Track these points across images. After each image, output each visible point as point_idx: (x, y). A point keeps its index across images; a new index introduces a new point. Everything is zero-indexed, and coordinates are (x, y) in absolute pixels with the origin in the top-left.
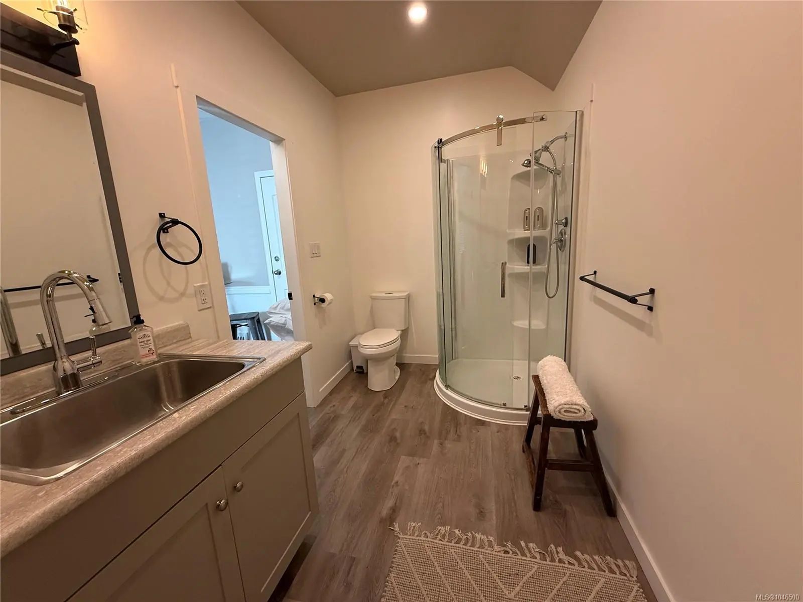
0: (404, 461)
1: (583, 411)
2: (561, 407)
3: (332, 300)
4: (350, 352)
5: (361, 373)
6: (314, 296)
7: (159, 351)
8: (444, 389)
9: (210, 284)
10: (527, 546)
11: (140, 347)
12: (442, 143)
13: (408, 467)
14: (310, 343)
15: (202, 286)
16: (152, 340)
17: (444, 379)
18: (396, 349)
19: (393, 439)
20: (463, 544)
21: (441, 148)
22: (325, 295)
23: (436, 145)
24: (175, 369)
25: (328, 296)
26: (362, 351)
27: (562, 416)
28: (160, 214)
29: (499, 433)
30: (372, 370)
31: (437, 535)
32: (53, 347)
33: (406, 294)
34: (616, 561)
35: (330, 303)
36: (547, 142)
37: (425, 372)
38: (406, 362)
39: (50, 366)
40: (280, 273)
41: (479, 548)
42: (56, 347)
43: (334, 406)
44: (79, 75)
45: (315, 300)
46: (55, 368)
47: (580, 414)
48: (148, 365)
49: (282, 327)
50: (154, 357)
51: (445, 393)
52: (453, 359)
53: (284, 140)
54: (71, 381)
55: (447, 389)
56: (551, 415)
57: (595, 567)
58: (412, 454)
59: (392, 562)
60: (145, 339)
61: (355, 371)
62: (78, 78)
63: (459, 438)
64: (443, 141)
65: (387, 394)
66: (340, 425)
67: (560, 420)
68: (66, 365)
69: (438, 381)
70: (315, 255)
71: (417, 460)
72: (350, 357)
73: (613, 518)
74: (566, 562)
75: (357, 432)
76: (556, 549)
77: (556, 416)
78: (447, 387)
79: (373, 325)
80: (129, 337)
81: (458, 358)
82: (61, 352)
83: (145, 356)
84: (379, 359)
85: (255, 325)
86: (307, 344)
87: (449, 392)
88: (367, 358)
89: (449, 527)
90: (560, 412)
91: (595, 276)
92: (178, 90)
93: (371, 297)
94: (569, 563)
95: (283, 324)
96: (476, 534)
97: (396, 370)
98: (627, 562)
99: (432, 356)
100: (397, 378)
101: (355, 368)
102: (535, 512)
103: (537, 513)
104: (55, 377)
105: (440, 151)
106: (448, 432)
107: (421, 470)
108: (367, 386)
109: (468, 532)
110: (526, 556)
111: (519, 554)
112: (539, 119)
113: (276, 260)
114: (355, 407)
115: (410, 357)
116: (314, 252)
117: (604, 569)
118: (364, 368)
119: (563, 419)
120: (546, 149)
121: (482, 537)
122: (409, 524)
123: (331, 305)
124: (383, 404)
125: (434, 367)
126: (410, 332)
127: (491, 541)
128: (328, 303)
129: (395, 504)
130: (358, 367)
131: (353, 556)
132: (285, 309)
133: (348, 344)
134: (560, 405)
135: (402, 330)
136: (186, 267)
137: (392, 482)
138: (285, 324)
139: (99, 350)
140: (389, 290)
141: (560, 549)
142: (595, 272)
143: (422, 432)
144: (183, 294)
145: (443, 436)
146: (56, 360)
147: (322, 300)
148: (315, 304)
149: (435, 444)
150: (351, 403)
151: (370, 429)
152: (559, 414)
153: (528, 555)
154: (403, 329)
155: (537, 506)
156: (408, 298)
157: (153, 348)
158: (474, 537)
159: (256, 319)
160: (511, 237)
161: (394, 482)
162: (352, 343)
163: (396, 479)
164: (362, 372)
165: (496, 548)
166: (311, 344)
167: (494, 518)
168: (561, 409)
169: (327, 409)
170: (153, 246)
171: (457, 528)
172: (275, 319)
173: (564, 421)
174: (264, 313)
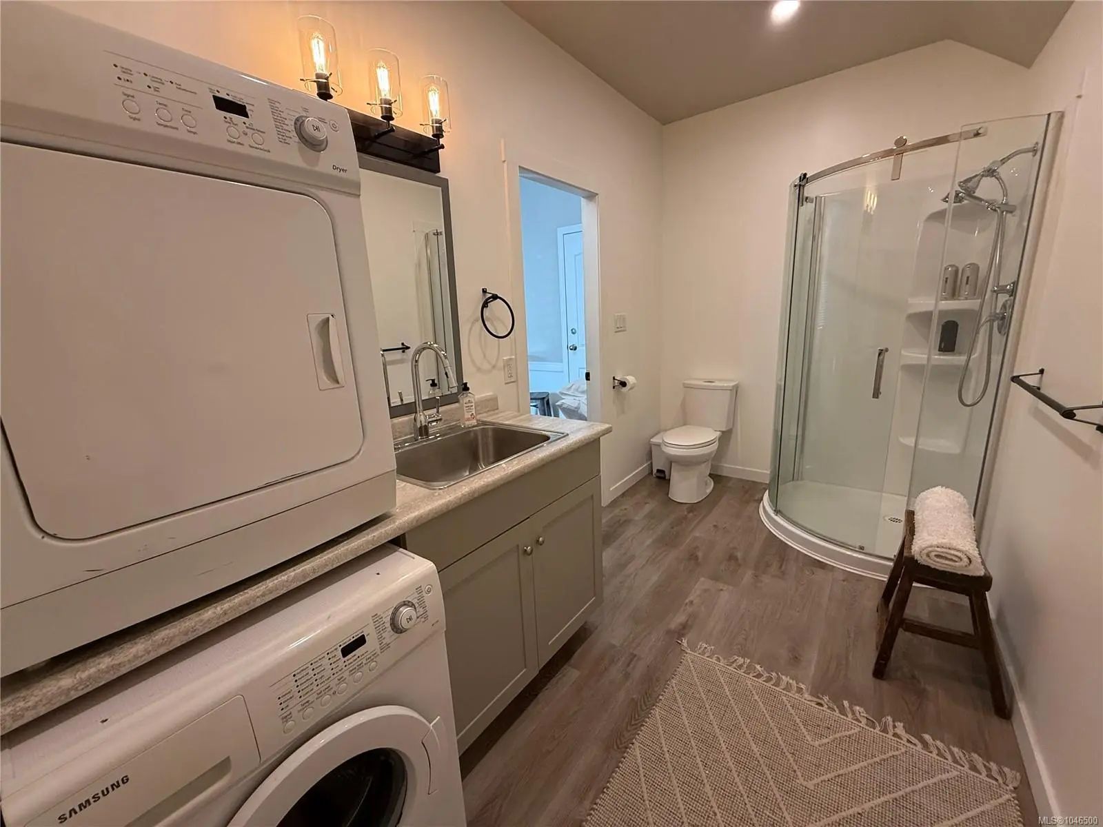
0: (703, 584)
1: (966, 560)
2: (930, 549)
3: (634, 384)
4: (650, 452)
5: (662, 478)
6: (614, 378)
7: (478, 417)
8: (773, 515)
9: (516, 359)
10: (851, 707)
11: (465, 411)
12: (805, 180)
13: (706, 591)
14: (610, 425)
15: (510, 359)
16: (474, 407)
17: (774, 501)
18: (711, 453)
19: (693, 557)
20: (764, 679)
21: (804, 186)
22: (627, 377)
23: (797, 182)
24: (490, 434)
25: (631, 380)
26: (665, 450)
27: (932, 562)
28: (483, 289)
29: (845, 583)
30: (676, 477)
31: (733, 663)
32: (415, 402)
33: (732, 384)
34: (988, 762)
35: (631, 389)
36: (994, 162)
37: (750, 491)
38: (724, 474)
39: (413, 416)
40: (575, 349)
41: (783, 689)
42: (417, 403)
43: (626, 509)
44: (439, 171)
45: (614, 382)
46: (415, 419)
47: (961, 563)
48: (470, 428)
49: (574, 411)
50: (474, 422)
51: (773, 519)
52: (793, 480)
53: (597, 194)
54: (424, 431)
55: (776, 515)
56: (914, 558)
57: (949, 757)
58: (715, 578)
59: (676, 670)
60: (469, 405)
61: (654, 476)
62: (437, 175)
63: (783, 574)
64: (807, 176)
65: (693, 507)
66: (631, 531)
67: (929, 567)
68: (422, 417)
69: (765, 504)
70: (620, 330)
71: (721, 586)
72: (650, 455)
73: (1004, 721)
74: (905, 739)
75: (649, 542)
76: (894, 721)
77: (923, 560)
78: (777, 512)
79: (685, 419)
80: (458, 401)
81: (802, 479)
82: (420, 408)
83: (468, 420)
84: (687, 463)
85: (544, 405)
86: (607, 426)
87: (778, 519)
88: (672, 461)
89: (749, 661)
90: (928, 555)
91: (1041, 378)
92: (505, 164)
93: (684, 384)
94: (908, 741)
95: (576, 408)
96: (784, 677)
97: (708, 481)
98: (1006, 770)
99: (761, 470)
100: (709, 491)
101: (655, 471)
102: (874, 679)
103: (878, 681)
104: (415, 425)
105: (801, 189)
106: (768, 565)
107: (725, 596)
108: (668, 494)
109: (772, 671)
110: (847, 716)
111: (837, 712)
112: (972, 135)
113: (573, 333)
114: (650, 516)
115: (732, 467)
116: (618, 326)
117: (962, 763)
118: (667, 473)
119: (933, 567)
120: (990, 172)
121: (791, 681)
122: (700, 643)
123: (633, 390)
124: (685, 518)
125: (764, 486)
126: (733, 435)
127: (802, 688)
128: (629, 388)
129: (687, 621)
130: (658, 471)
131: (635, 652)
132: (580, 390)
133: (650, 441)
134: (931, 546)
135: (723, 432)
136: (499, 341)
137: (686, 598)
138: (578, 408)
139: (441, 409)
140: (710, 377)
141: (900, 725)
142: (1042, 371)
143: (732, 558)
144: (494, 367)
145: (761, 567)
146: (416, 413)
147: (623, 384)
148: (614, 387)
149: (748, 576)
150: (647, 508)
151: (668, 541)
152: (927, 559)
153: (850, 715)
154: (724, 430)
155: (880, 672)
156: (736, 390)
157: (474, 412)
158: (779, 679)
159: (546, 400)
160: (912, 311)
161: (687, 601)
162: (654, 440)
163: (691, 598)
164: (664, 478)
165: (806, 696)
166: (611, 428)
167: (813, 668)
168: (931, 552)
169: (617, 511)
170: (477, 320)
171: (759, 664)
172: (568, 401)
173: (935, 569)
174: (555, 394)
